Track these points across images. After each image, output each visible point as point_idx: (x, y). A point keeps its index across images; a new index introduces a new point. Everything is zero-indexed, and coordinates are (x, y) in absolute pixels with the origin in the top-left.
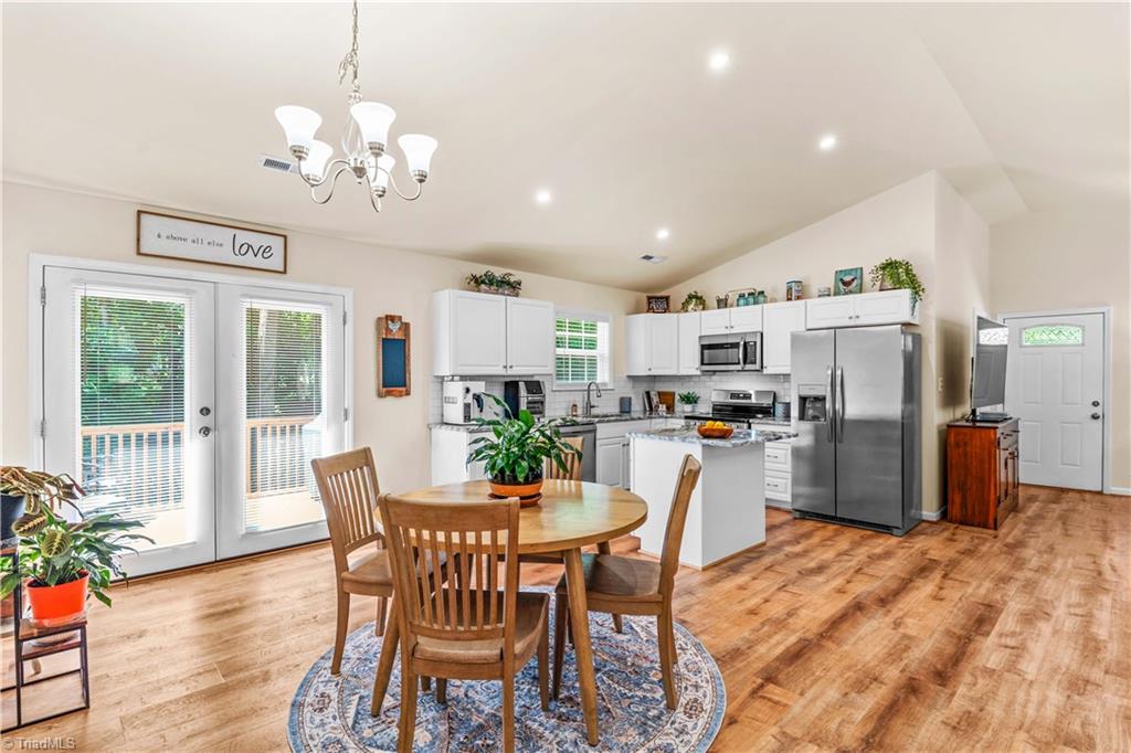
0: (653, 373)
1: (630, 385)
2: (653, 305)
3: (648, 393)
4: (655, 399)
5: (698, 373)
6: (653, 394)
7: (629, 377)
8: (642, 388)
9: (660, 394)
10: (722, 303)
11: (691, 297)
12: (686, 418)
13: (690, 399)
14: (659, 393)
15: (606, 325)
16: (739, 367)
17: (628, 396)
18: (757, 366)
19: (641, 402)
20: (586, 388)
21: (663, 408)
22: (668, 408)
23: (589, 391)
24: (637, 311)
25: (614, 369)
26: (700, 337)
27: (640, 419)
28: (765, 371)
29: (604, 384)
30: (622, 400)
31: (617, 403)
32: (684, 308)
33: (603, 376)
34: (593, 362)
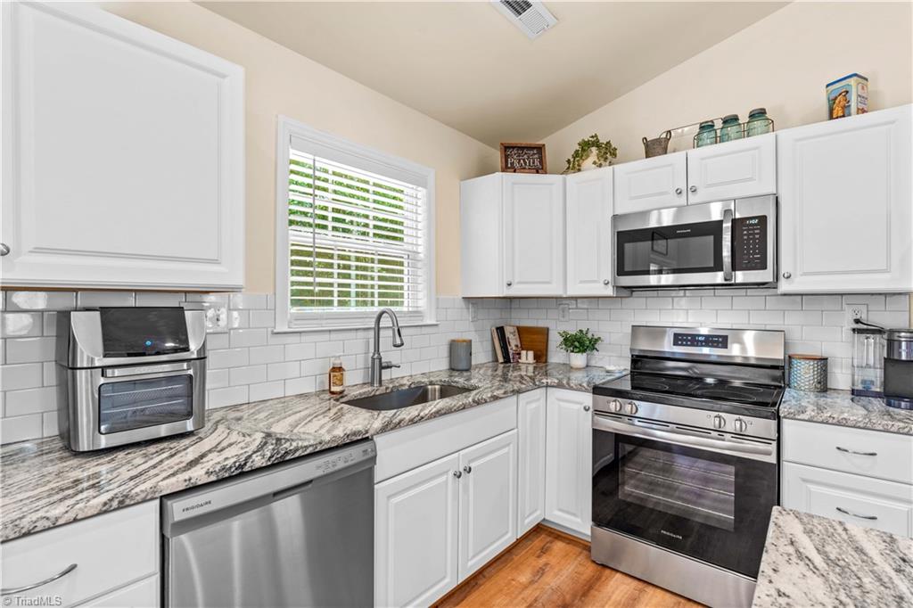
0: (515, 291)
1: (467, 315)
2: (514, 160)
3: (501, 330)
4: (514, 341)
5: (609, 291)
6: (509, 332)
7: (466, 299)
8: (489, 322)
9: (521, 331)
10: (655, 147)
11: (585, 146)
12: (598, 390)
13: (581, 343)
14: (519, 329)
15: (422, 192)
16: (719, 277)
17: (466, 337)
18: (765, 276)
19: (490, 348)
20: (372, 325)
21: (528, 357)
22: (537, 357)
23: (378, 329)
24: (484, 170)
25: (438, 286)
26: (615, 218)
27: (496, 398)
28: (784, 287)
29: (417, 313)
30: (453, 345)
31: (444, 352)
32: (574, 165)
33: (416, 298)
34: (391, 266)
